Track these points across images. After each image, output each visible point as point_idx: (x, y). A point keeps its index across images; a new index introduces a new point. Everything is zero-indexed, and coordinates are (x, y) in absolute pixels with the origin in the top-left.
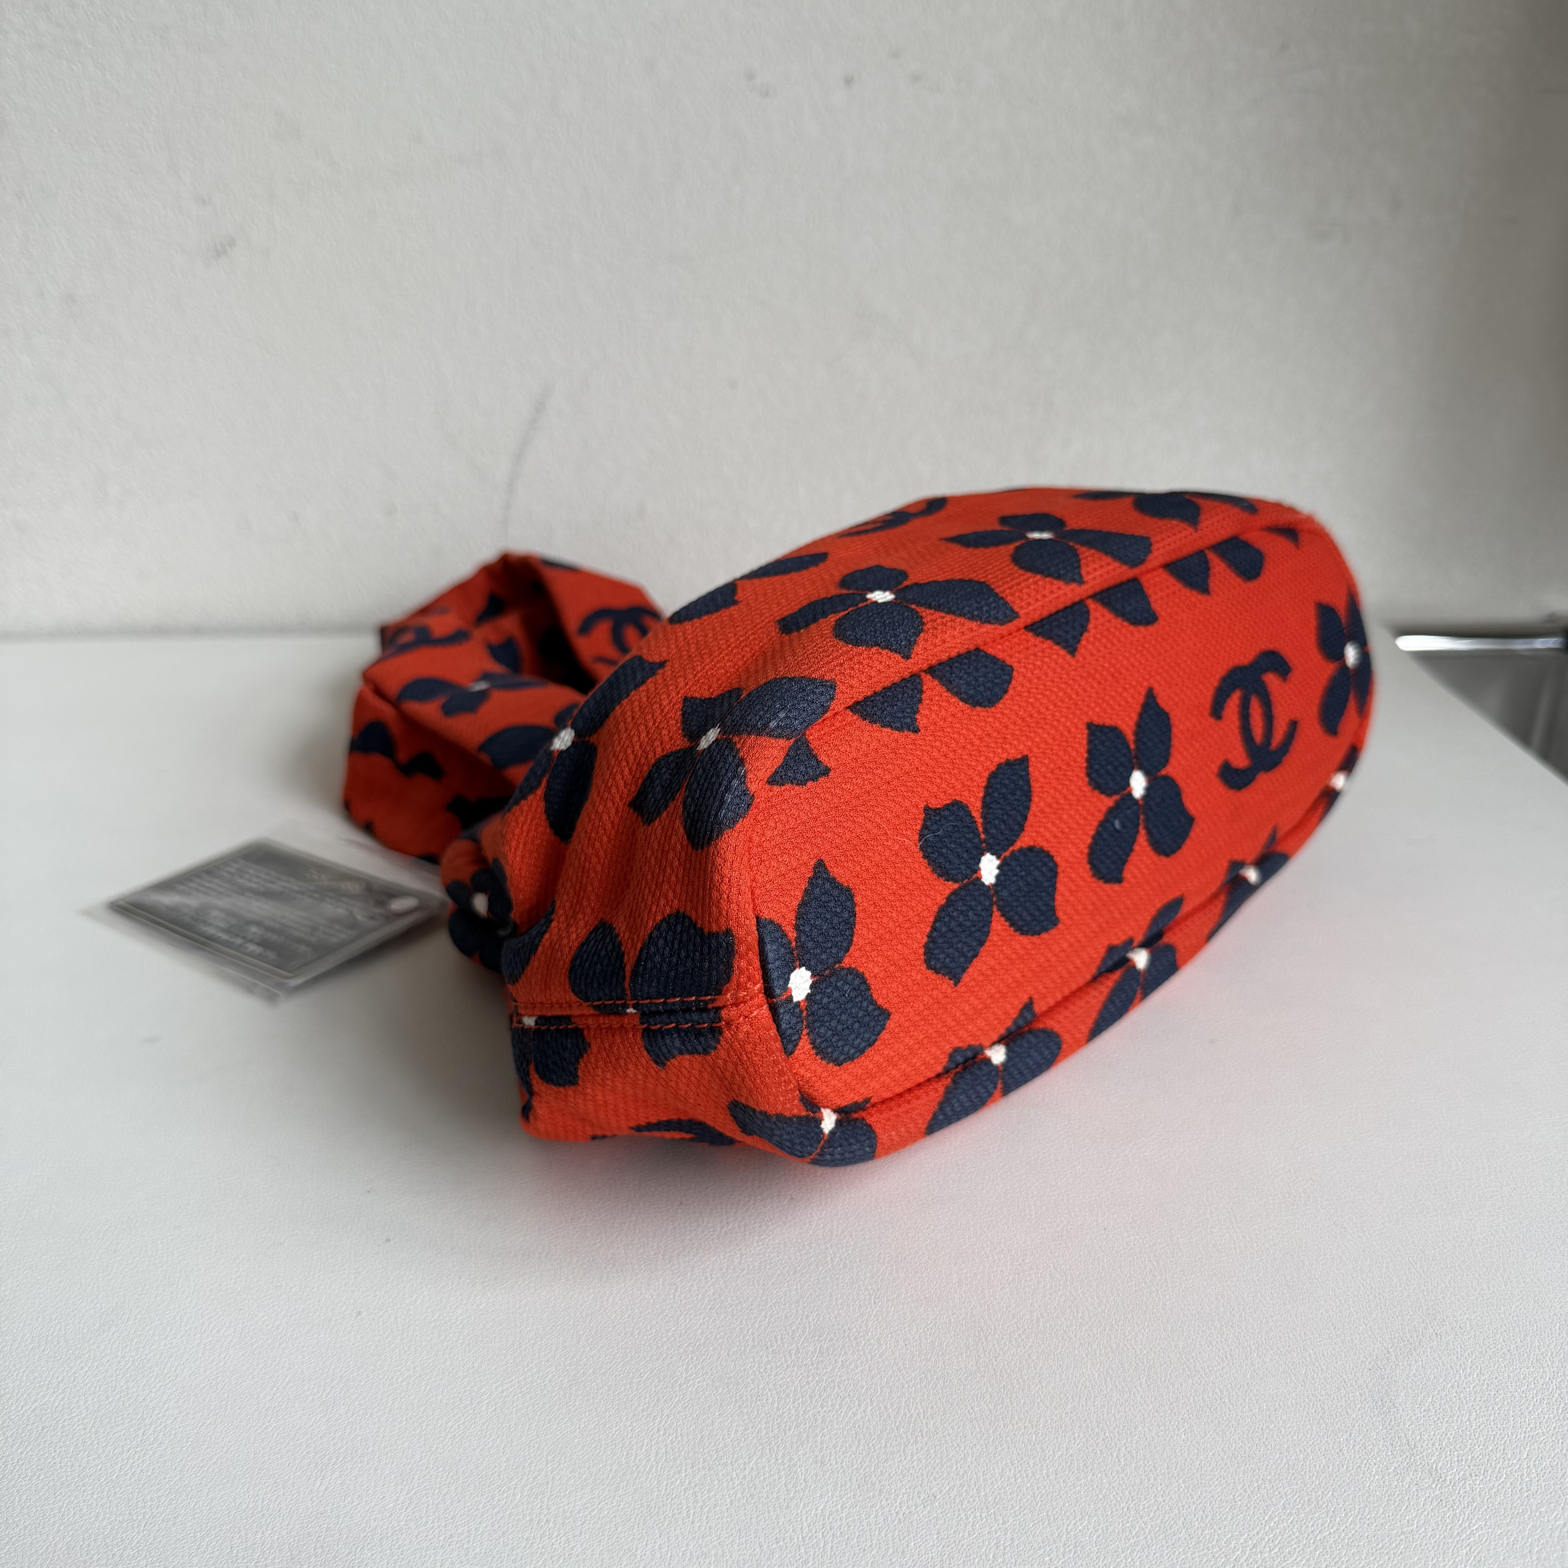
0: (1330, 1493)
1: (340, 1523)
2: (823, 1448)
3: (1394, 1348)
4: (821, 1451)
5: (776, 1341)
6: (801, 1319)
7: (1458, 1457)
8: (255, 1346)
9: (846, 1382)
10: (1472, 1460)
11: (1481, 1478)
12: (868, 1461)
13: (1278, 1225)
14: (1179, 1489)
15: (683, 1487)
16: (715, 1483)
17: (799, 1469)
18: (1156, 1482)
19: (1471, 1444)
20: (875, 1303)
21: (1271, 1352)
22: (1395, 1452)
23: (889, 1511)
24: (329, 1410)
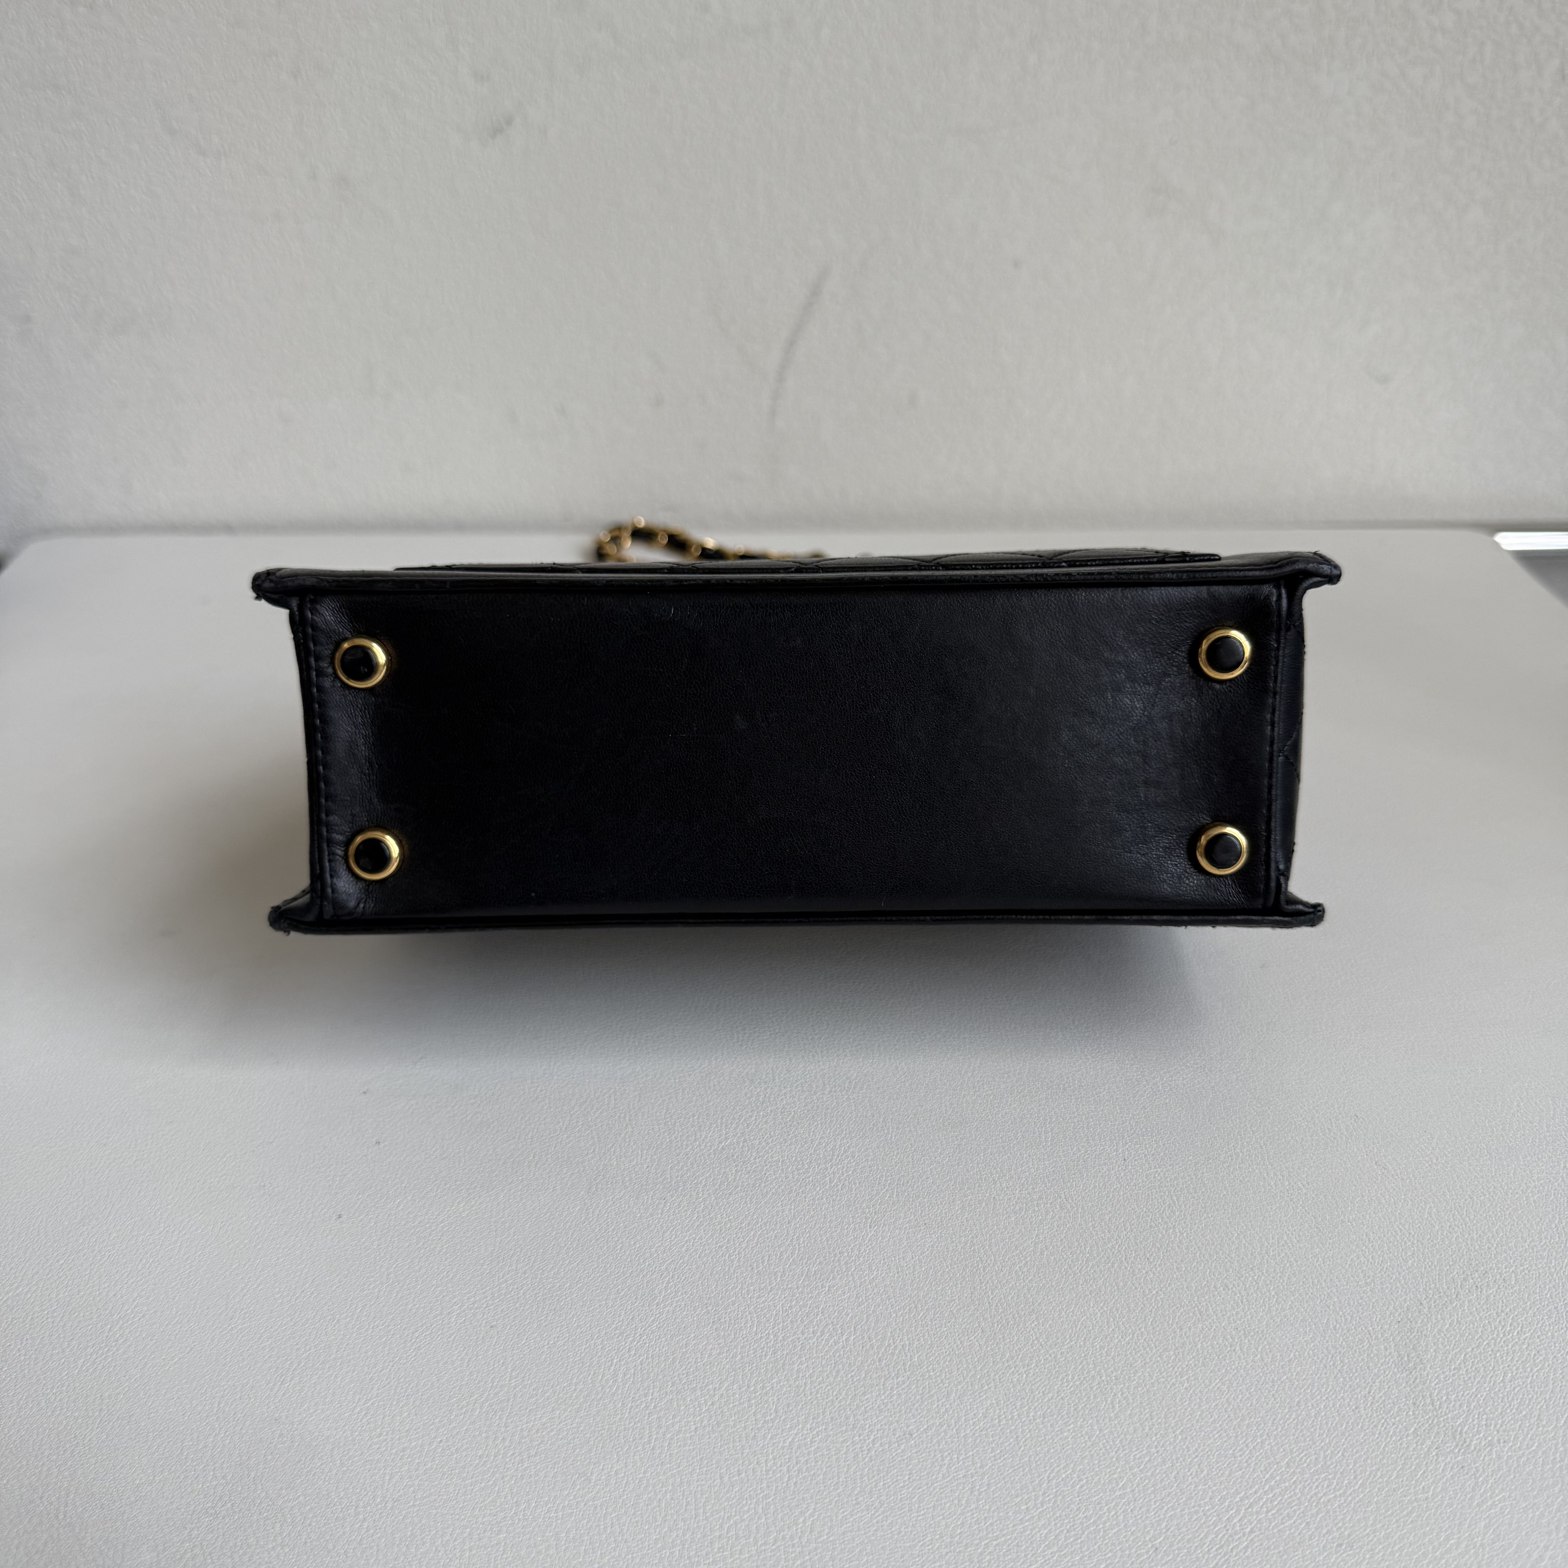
0: (1341, 1453)
1: (294, 1429)
2: (799, 1376)
3: (1428, 1300)
4: (796, 1380)
5: (763, 1263)
6: (792, 1240)
7: (1486, 1420)
8: (230, 1246)
9: (831, 1309)
10: (1501, 1426)
11: (1510, 1444)
12: (844, 1394)
13: (1314, 1163)
14: (1175, 1441)
15: (648, 1412)
16: (682, 1408)
17: (771, 1399)
18: (1151, 1432)
19: (1503, 1408)
20: (870, 1227)
21: (1292, 1298)
22: (1417, 1412)
23: (860, 1448)
24: (297, 1315)
